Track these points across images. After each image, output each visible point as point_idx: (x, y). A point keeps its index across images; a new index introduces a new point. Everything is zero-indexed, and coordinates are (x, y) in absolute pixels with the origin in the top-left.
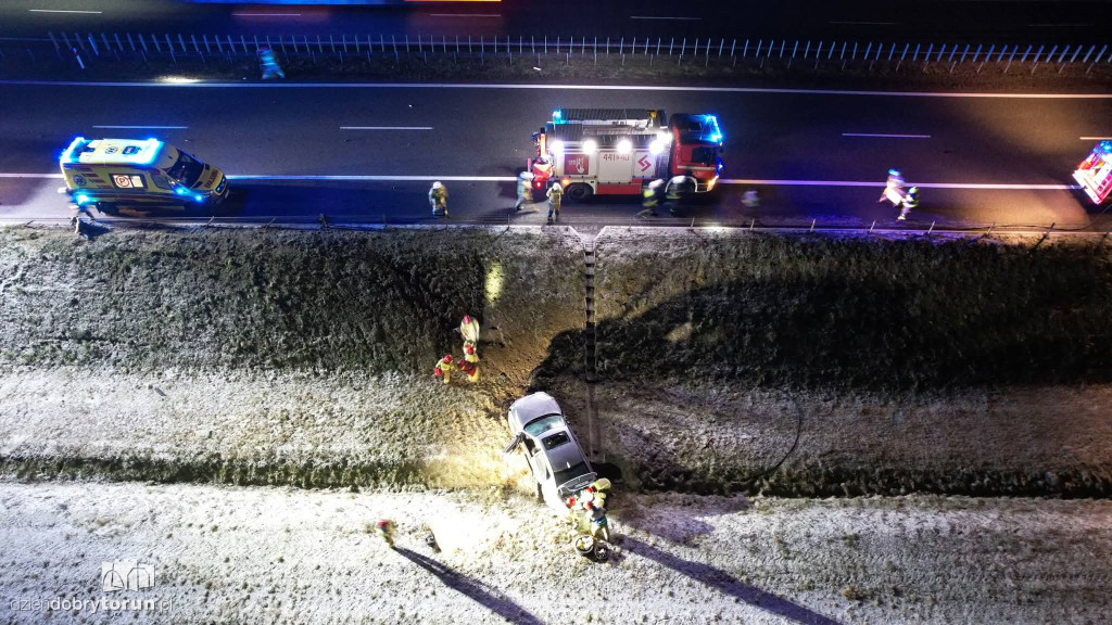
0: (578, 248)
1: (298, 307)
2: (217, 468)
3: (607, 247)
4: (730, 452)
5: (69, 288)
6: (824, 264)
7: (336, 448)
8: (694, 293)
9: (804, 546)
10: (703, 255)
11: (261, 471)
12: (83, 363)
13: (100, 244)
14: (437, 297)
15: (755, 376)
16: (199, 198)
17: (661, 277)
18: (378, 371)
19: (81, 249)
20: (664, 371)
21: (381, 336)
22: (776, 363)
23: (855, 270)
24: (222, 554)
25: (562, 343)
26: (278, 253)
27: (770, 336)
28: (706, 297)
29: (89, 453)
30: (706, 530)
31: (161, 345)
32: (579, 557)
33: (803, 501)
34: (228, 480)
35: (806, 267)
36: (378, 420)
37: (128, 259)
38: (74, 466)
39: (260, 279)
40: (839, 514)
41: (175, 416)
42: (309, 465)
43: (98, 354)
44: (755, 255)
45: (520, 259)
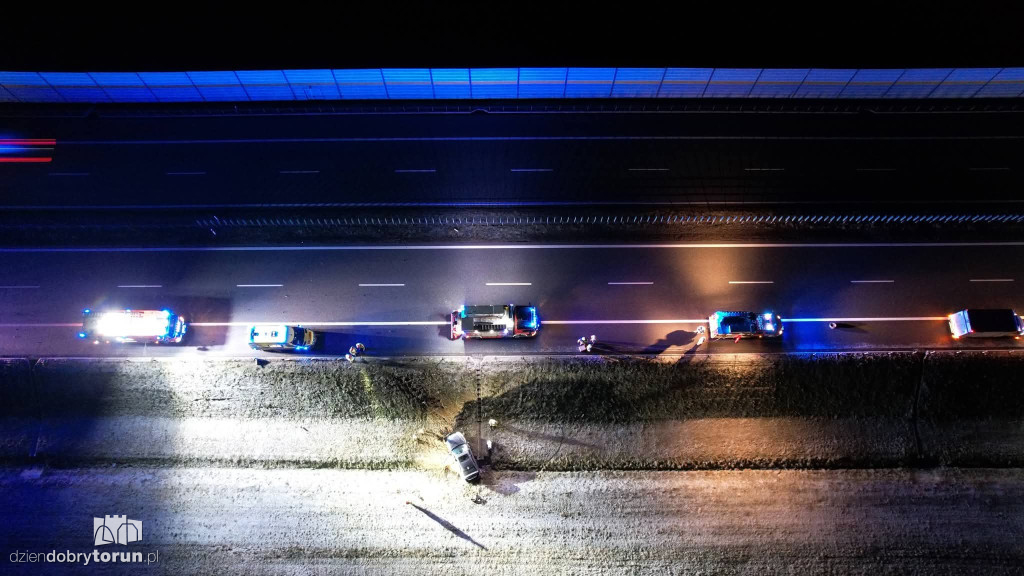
0: (473, 369)
1: (357, 394)
2: (336, 463)
3: (486, 367)
4: (532, 454)
5: (258, 387)
6: (579, 374)
7: (381, 455)
8: (522, 387)
9: (551, 496)
10: (527, 371)
11: (354, 464)
12: (271, 416)
13: (267, 369)
14: (414, 390)
15: (547, 418)
16: (306, 348)
17: (508, 380)
18: (393, 418)
19: (260, 372)
20: (509, 417)
21: (393, 405)
22: (556, 413)
23: (592, 376)
24: (349, 504)
25: (468, 406)
26: (345, 373)
27: (554, 403)
28: (528, 388)
29: (287, 458)
30: (517, 490)
31: (302, 409)
32: (472, 502)
33: (557, 473)
34: (342, 467)
35: (571, 375)
36: (396, 441)
37: (281, 376)
38: (282, 463)
39: (339, 384)
40: (568, 481)
41: (314, 440)
42: (372, 462)
43: (276, 413)
44: (549, 370)
45: (448, 374)
